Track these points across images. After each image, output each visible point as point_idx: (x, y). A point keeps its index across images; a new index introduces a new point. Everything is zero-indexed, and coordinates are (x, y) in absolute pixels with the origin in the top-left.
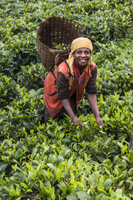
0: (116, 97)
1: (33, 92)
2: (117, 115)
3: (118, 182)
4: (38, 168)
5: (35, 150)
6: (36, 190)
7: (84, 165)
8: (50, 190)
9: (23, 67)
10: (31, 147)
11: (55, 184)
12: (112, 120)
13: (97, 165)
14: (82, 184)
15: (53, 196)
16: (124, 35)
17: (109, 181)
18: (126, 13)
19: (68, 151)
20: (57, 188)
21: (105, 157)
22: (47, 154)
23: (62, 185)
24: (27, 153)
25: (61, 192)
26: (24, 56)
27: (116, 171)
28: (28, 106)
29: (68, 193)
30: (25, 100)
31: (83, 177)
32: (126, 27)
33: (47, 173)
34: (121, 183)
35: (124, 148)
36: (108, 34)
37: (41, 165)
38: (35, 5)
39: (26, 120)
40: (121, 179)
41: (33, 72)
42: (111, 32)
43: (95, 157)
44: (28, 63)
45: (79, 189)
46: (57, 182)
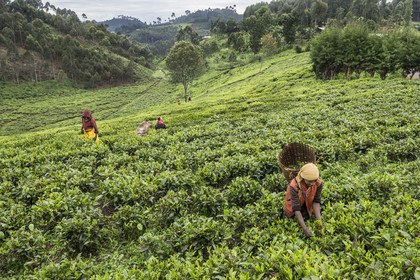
0: (341, 204)
1: (274, 195)
2: (342, 219)
3: (343, 273)
4: (279, 252)
5: (276, 238)
6: (276, 270)
7: (316, 256)
8: (289, 272)
9: (267, 175)
10: (273, 235)
11: (292, 267)
12: (338, 222)
13: (326, 258)
14: (315, 270)
15: (291, 276)
16: (346, 158)
17: (337, 271)
18: (349, 142)
19: (302, 242)
20: (294, 270)
21: (332, 251)
22: (285, 242)
23: (298, 269)
24: (269, 240)
25: (297, 274)
26: (269, 167)
27: (343, 265)
28: (270, 204)
29: (303, 275)
30: (268, 200)
31: (316, 265)
32: (349, 152)
33: (286, 257)
34: (347, 274)
35: (348, 247)
36: (334, 156)
37: (281, 250)
38: (278, 131)
39: (269, 215)
40: (346, 271)
41: (275, 180)
42: (337, 155)
43: (324, 251)
44: (272, 173)
45: (312, 273)
46: (294, 266)
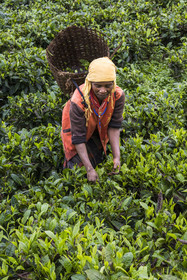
0: (138, 140)
1: (24, 133)
2: (140, 164)
3: (141, 257)
4: (32, 237)
5: (28, 212)
7: (94, 233)
8: (49, 268)
9: (10, 98)
10: (24, 207)
11: (56, 259)
12: (133, 171)
13: (112, 233)
14: (93, 259)
15: (53, 275)
16: (148, 56)
17: (130, 255)
18: (151, 26)
20: (58, 265)
21: (123, 223)
22: (44, 217)
23: (65, 260)
24: (17, 217)
25: (64, 270)
26: (12, 82)
27: (139, 242)
28: (17, 151)
29: (74, 271)
30: (14, 143)
31: (95, 250)
32: (152, 45)
33: (44, 244)
34: (146, 258)
35: (149, 211)
36: (126, 54)
37: (36, 233)
38: (28, 14)
39: (15, 170)
40: (145, 253)
41: (25, 105)
42: (132, 52)
43: (111, 222)
44: (18, 93)
45: (89, 266)
46: (58, 257)
